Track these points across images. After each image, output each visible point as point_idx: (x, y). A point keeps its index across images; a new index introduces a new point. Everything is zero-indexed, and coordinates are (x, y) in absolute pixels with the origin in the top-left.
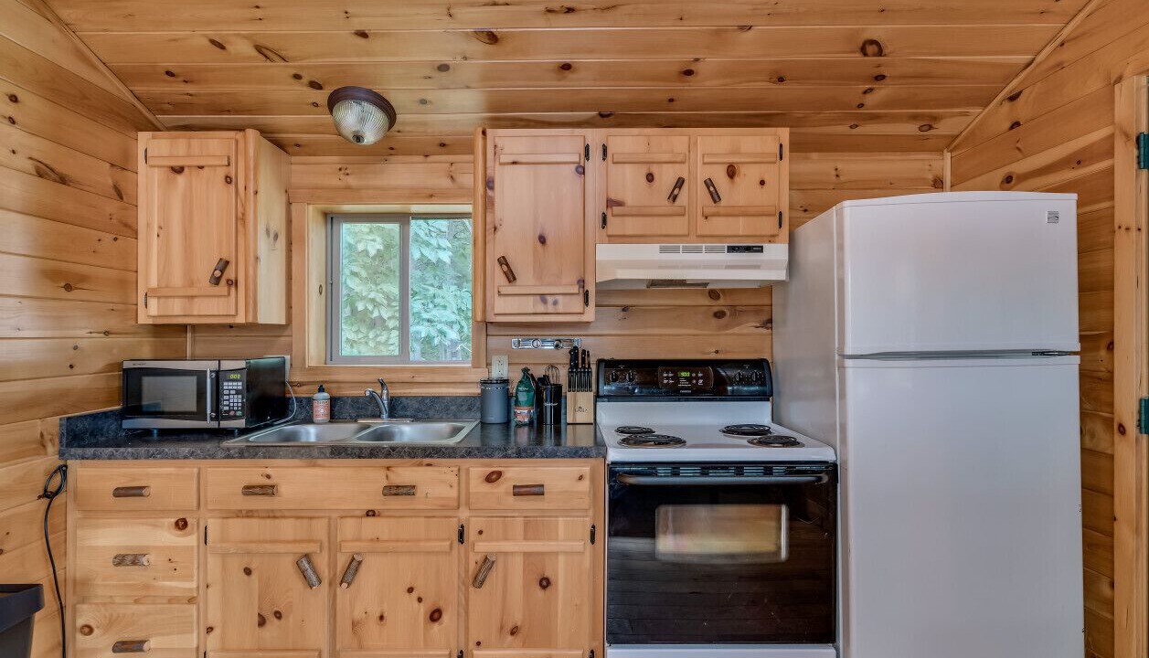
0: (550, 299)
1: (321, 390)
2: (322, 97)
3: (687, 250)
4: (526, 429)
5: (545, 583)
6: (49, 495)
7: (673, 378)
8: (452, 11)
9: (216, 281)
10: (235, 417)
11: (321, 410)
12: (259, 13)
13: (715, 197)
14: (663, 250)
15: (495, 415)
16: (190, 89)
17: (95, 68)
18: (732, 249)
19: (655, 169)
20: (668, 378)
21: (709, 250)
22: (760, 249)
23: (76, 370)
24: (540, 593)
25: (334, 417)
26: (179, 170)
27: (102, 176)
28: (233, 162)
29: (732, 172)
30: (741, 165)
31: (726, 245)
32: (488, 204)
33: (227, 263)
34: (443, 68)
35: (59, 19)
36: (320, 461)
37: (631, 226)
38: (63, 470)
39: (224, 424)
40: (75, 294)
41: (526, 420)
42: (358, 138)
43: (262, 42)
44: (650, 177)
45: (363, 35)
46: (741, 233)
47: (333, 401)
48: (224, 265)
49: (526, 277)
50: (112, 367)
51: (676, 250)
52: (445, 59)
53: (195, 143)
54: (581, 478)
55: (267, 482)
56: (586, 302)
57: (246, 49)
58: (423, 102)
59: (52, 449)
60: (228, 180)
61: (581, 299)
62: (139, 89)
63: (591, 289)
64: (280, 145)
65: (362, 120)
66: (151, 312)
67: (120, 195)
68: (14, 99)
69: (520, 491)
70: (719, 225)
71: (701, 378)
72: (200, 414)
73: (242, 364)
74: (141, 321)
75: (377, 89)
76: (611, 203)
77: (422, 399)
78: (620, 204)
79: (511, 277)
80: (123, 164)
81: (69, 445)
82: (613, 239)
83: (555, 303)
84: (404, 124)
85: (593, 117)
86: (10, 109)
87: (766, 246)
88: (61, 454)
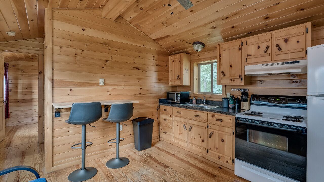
0: (233, 80)
1: (194, 98)
2: (191, 45)
3: (271, 65)
4: (231, 109)
5: (223, 141)
6: (158, 109)
7: (274, 100)
8: (205, 26)
9: (178, 79)
10: (179, 101)
11: (194, 102)
12: (179, 36)
13: (280, 49)
14: (263, 66)
15: (225, 105)
16: (174, 48)
17: (163, 49)
18: (287, 63)
19: (260, 45)
20: (272, 100)
21: (278, 64)
22: (299, 62)
23: (161, 92)
24: (221, 142)
25: (196, 103)
26: (173, 61)
27: (164, 64)
28: (180, 58)
29: (286, 41)
30: (289, 38)
31: (285, 62)
32: (220, 59)
33: (179, 75)
34: (209, 35)
35: (159, 44)
36: (187, 109)
37: (253, 61)
38: (159, 106)
39: (178, 102)
40: (161, 82)
41: (231, 107)
42: (197, 51)
43: (181, 39)
44: (259, 47)
45: (193, 34)
46: (290, 58)
47: (197, 100)
48: (179, 76)
49: (227, 75)
50: (166, 92)
51: (268, 65)
52: (208, 33)
53: (175, 56)
54: (230, 119)
55: (180, 111)
56: (242, 80)
57: (179, 41)
58: (208, 41)
59: (158, 103)
60: (179, 62)
61: (240, 79)
62: (169, 50)
63: (243, 77)
64: (188, 53)
65: (198, 47)
66: (171, 84)
67: (167, 66)
68: (154, 57)
69: (217, 120)
70: (283, 57)
71: (284, 101)
72: (175, 100)
73: (180, 92)
74: (170, 85)
75: (199, 41)
76: (248, 55)
77: (212, 101)
78: (250, 55)
79: (224, 75)
80: (168, 61)
81: (160, 103)
82: (249, 64)
83: (234, 81)
84: (206, 45)
85: (246, 34)
86: (154, 58)
87: (301, 61)
88: (159, 104)
